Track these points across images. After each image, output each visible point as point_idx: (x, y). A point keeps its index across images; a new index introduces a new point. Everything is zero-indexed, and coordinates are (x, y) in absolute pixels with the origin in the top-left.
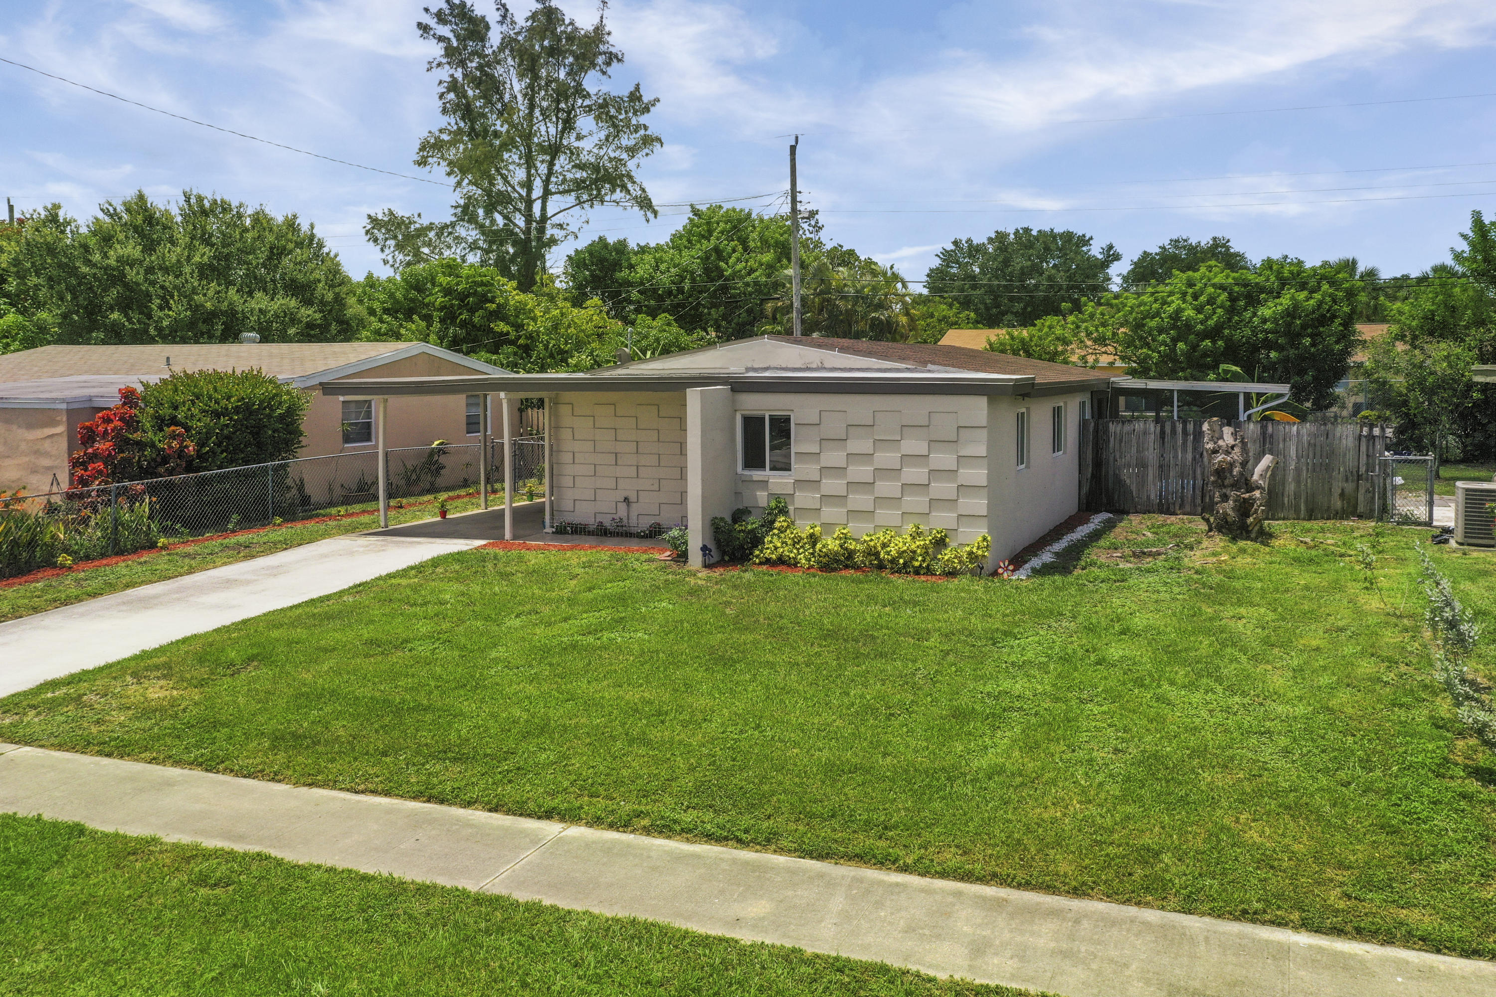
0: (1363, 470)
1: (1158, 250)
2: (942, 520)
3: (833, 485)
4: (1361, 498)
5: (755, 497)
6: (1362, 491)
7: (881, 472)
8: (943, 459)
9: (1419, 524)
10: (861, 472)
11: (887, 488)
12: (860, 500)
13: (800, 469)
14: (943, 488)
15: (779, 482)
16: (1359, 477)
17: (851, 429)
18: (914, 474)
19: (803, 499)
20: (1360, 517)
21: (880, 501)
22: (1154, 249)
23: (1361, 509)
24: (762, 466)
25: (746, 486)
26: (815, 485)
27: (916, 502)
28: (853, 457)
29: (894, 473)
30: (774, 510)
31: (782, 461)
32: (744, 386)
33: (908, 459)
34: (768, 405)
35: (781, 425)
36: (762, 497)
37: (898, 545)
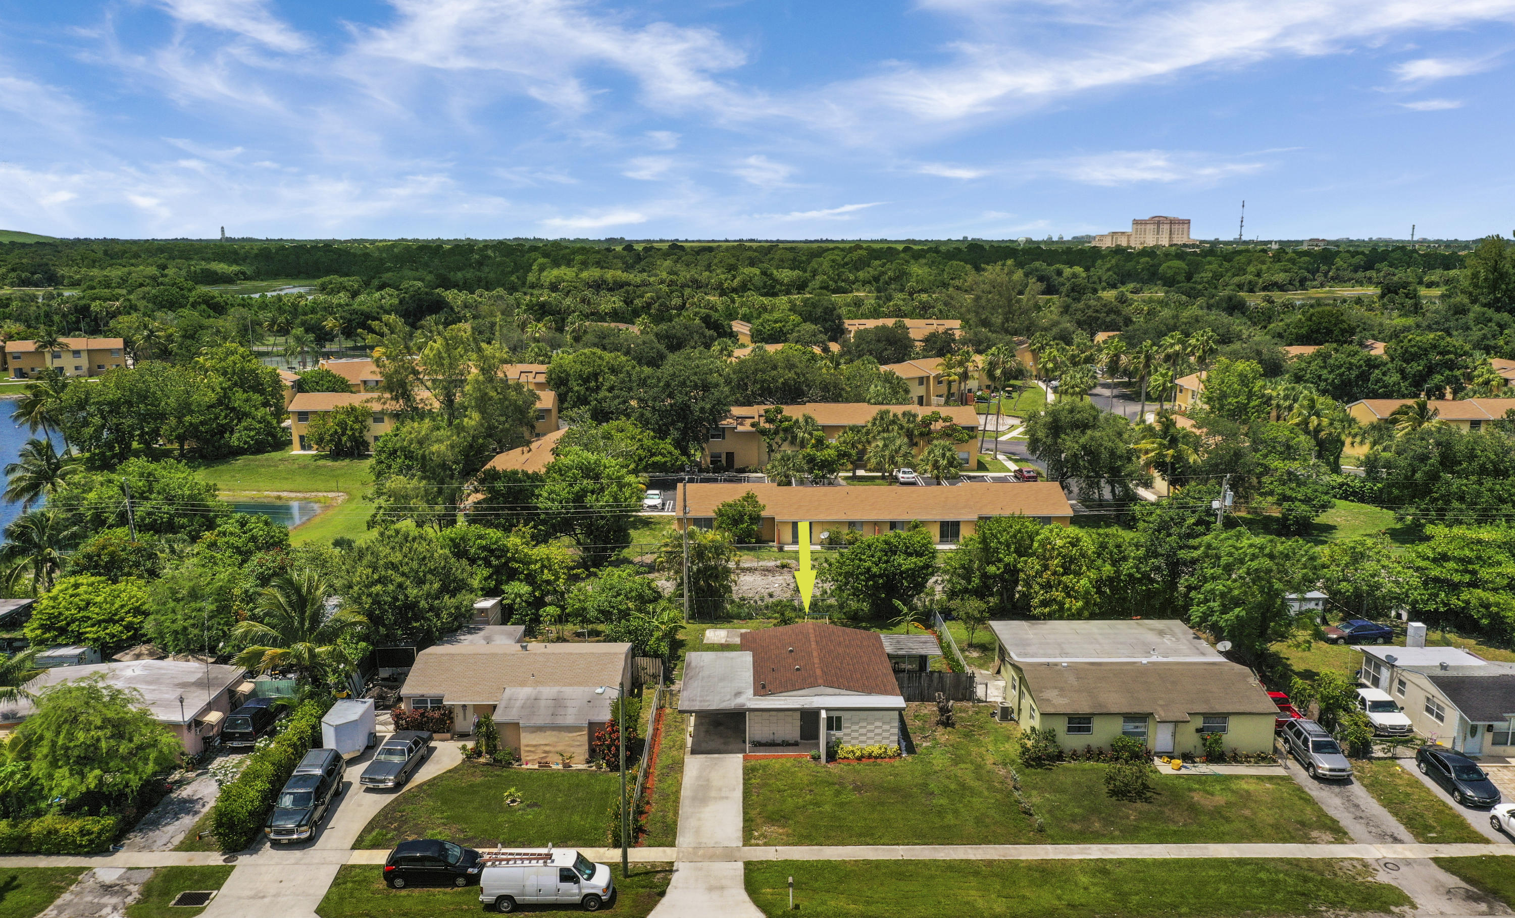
2: (885, 742)
3: (855, 735)
5: (832, 738)
7: (869, 731)
8: (887, 727)
10: (863, 731)
11: (870, 735)
12: (863, 738)
13: (844, 731)
14: (885, 734)
15: (838, 734)
19: (846, 738)
21: (869, 739)
24: (833, 730)
25: (828, 736)
26: (849, 735)
27: (878, 738)
28: (861, 727)
29: (872, 731)
30: (838, 743)
31: (839, 728)
32: (828, 710)
33: (876, 727)
34: (835, 714)
35: (839, 719)
36: (834, 738)
37: (876, 751)
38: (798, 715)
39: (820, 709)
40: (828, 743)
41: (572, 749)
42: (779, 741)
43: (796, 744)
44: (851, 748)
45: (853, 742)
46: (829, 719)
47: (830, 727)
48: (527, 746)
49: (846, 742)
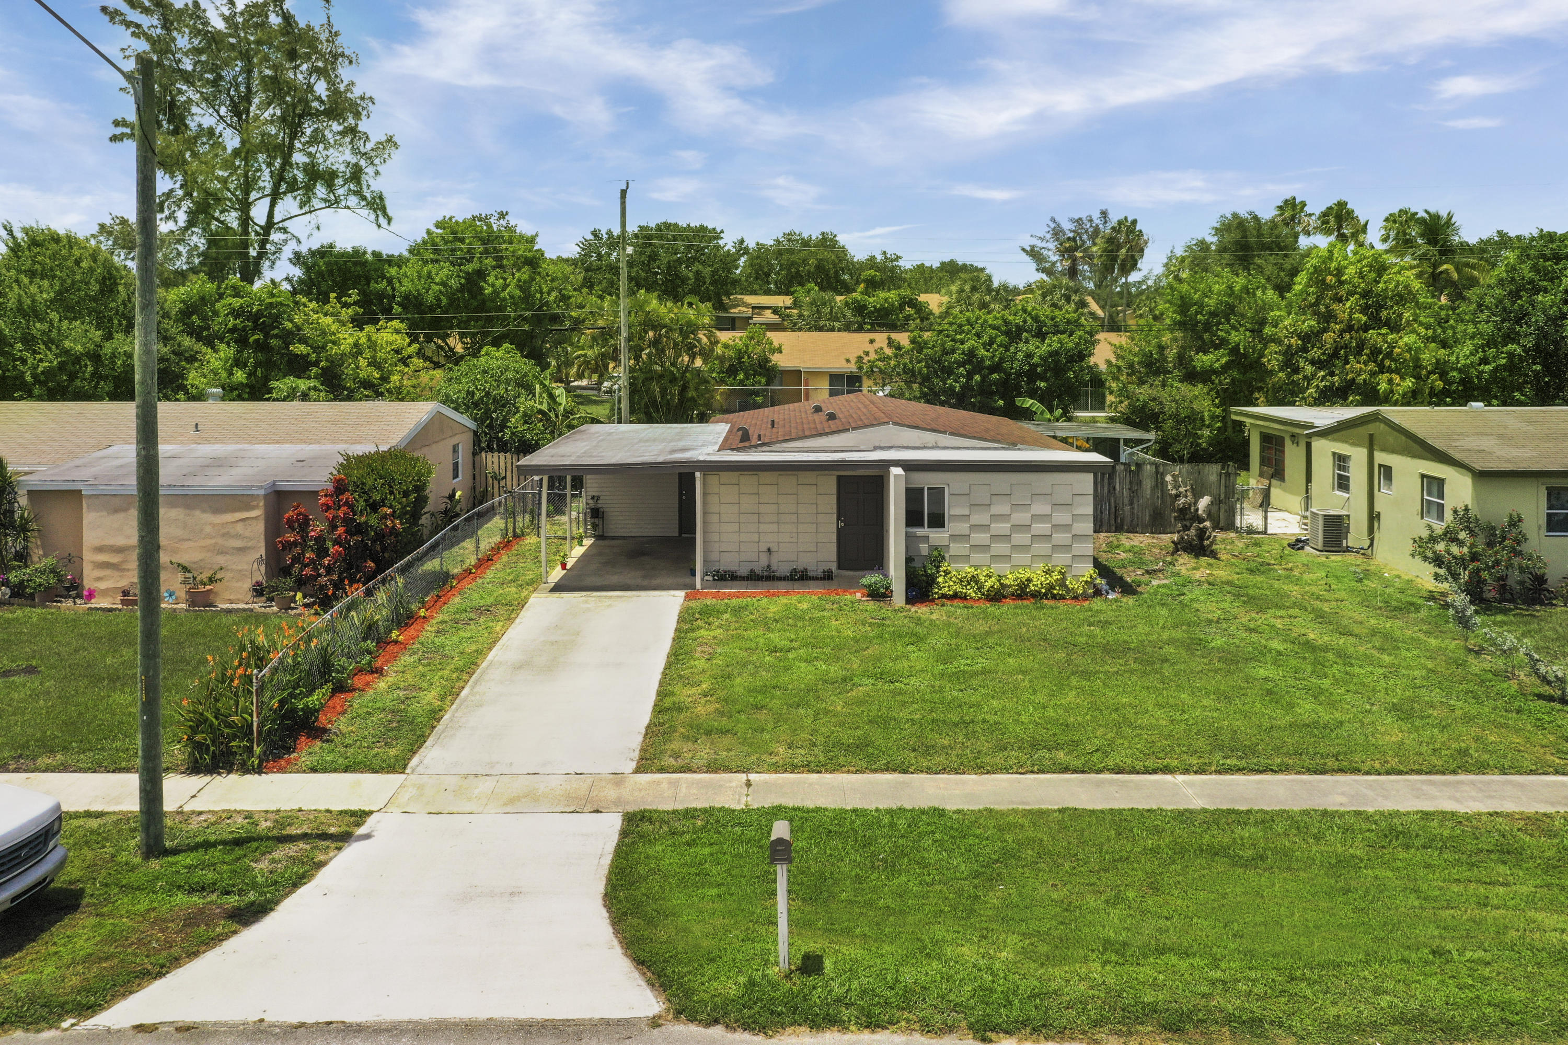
0: (1222, 496)
1: (772, 243)
2: (1061, 560)
3: (979, 538)
4: (1222, 517)
5: (919, 549)
6: (1222, 511)
7: (1017, 528)
8: (1062, 517)
9: (1259, 533)
10: (1001, 528)
11: (1021, 538)
12: (1000, 548)
13: (953, 527)
14: (1061, 538)
15: (937, 536)
16: (1220, 502)
17: (994, 498)
18: (1041, 528)
19: (956, 548)
20: (1221, 529)
21: (1016, 548)
22: (769, 242)
23: (1222, 524)
24: (921, 525)
25: (910, 540)
26: (965, 537)
27: (1042, 548)
28: (995, 517)
29: (1026, 528)
30: (937, 558)
31: (938, 521)
32: (910, 467)
33: (1036, 517)
34: (927, 480)
35: (937, 494)
36: (924, 548)
37: (1038, 579)
38: (830, 485)
39: (887, 465)
40: (909, 560)
41: (221, 560)
42: (784, 569)
43: (828, 576)
44: (971, 571)
45: (977, 557)
46: (913, 496)
47: (913, 518)
48: (100, 549)
49: (956, 558)
